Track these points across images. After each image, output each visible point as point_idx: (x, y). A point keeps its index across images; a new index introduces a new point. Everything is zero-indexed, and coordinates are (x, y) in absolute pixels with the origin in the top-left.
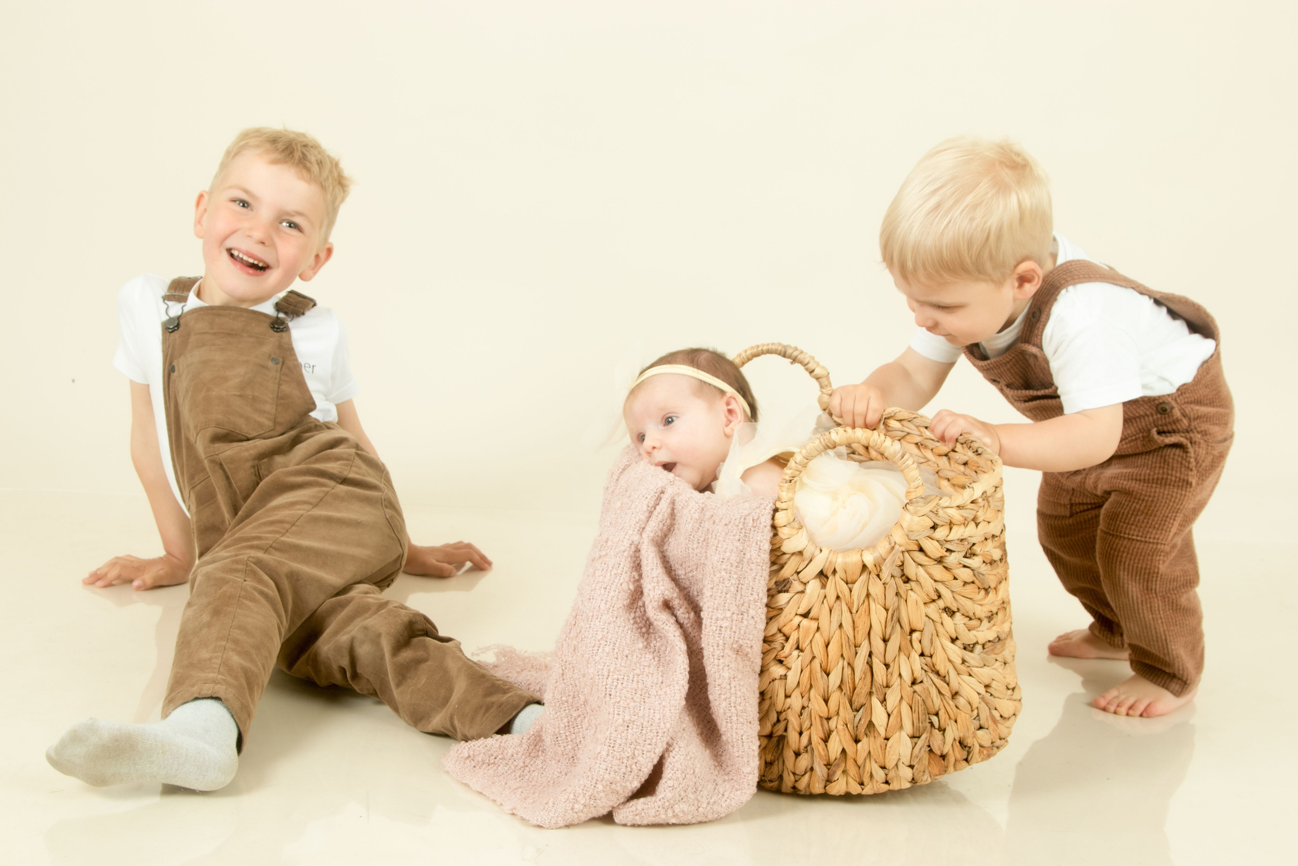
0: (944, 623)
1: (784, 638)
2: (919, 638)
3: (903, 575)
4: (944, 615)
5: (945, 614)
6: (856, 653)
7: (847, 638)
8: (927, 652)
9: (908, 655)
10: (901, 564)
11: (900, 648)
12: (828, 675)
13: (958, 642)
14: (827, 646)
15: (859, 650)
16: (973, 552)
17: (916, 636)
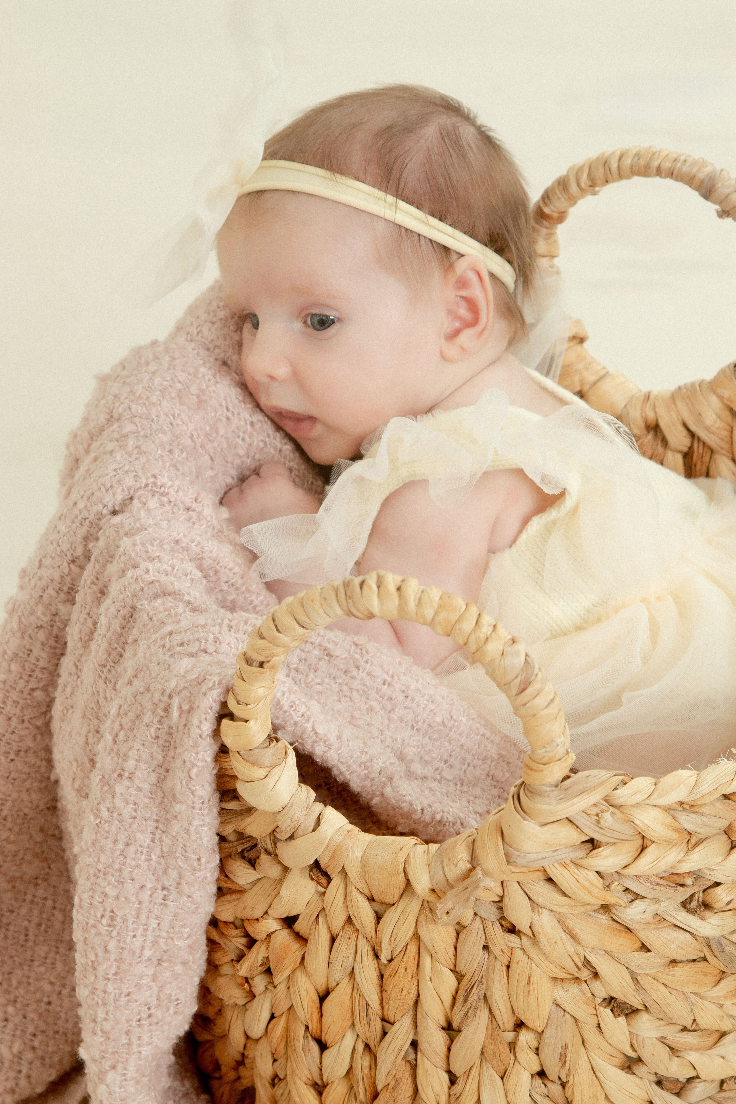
0: (602, 1025)
1: (244, 941)
2: (535, 1044)
3: (502, 918)
4: (606, 1013)
5: (608, 1011)
6: (385, 1034)
7: (365, 1003)
8: (552, 1073)
9: (502, 1069)
10: (497, 899)
11: (482, 1053)
12: (323, 1047)
13: (640, 1070)
14: (323, 998)
15: (392, 1031)
16: (709, 900)
17: (525, 1037)
